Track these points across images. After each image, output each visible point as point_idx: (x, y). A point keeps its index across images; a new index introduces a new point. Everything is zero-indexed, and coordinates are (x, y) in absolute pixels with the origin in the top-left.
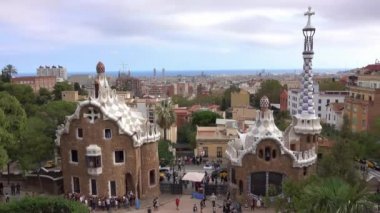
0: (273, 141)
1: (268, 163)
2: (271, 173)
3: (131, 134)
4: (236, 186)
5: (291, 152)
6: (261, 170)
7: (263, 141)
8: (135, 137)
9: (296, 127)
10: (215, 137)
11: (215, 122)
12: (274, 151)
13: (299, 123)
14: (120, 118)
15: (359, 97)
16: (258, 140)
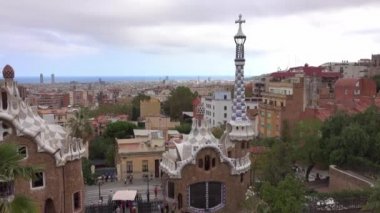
0: (213, 149)
1: (208, 172)
2: (210, 183)
3: (53, 150)
4: (175, 200)
5: (229, 160)
6: (201, 181)
7: (203, 150)
8: (58, 155)
9: (231, 134)
10: (140, 149)
11: (133, 133)
12: (214, 160)
13: (234, 130)
14: (39, 133)
15: (271, 103)
16: (198, 150)
